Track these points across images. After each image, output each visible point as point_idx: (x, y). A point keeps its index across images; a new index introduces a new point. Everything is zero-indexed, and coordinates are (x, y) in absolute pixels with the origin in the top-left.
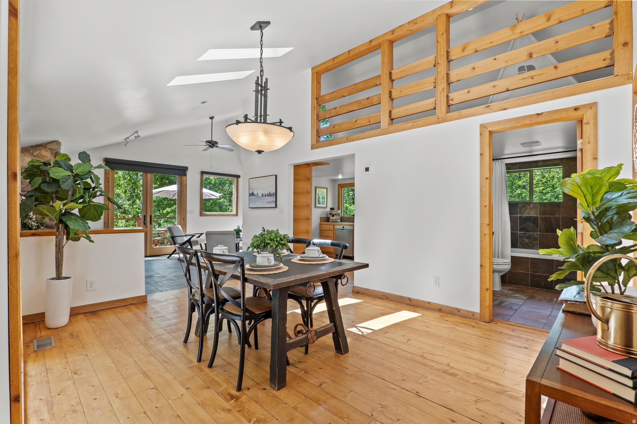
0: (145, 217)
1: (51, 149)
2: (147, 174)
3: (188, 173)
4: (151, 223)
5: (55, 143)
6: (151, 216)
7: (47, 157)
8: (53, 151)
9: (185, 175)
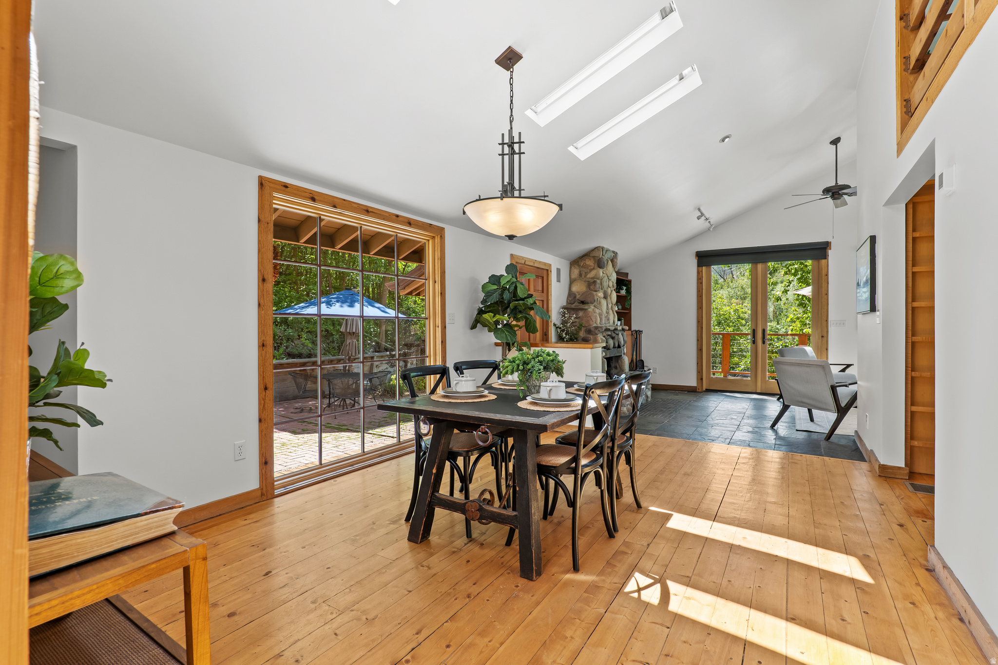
0: (754, 332)
1: (594, 257)
2: (757, 265)
3: (831, 253)
4: (764, 342)
5: (596, 250)
6: (764, 331)
7: (590, 266)
8: (596, 258)
9: (825, 256)
